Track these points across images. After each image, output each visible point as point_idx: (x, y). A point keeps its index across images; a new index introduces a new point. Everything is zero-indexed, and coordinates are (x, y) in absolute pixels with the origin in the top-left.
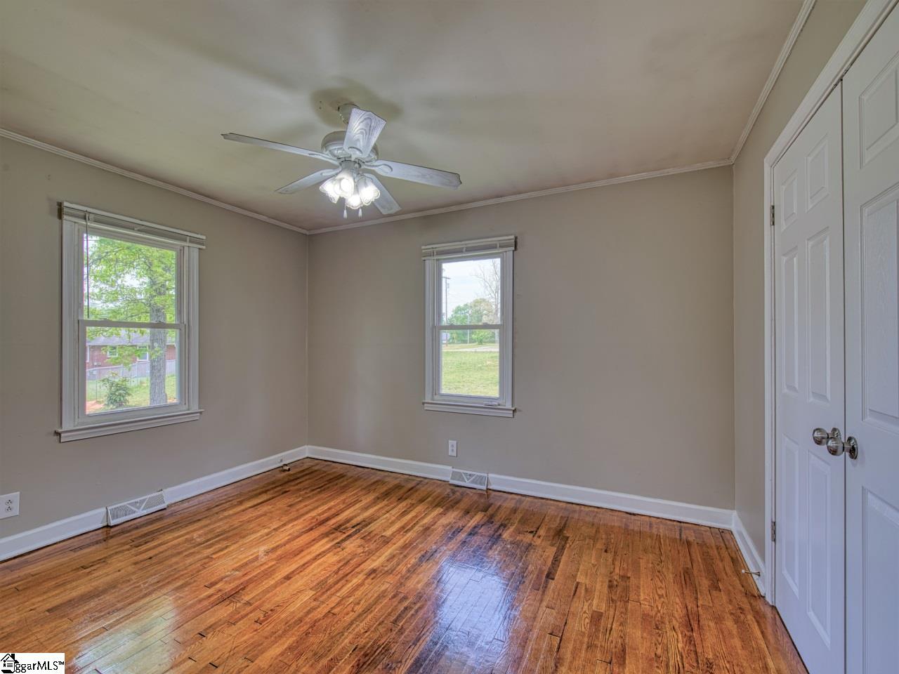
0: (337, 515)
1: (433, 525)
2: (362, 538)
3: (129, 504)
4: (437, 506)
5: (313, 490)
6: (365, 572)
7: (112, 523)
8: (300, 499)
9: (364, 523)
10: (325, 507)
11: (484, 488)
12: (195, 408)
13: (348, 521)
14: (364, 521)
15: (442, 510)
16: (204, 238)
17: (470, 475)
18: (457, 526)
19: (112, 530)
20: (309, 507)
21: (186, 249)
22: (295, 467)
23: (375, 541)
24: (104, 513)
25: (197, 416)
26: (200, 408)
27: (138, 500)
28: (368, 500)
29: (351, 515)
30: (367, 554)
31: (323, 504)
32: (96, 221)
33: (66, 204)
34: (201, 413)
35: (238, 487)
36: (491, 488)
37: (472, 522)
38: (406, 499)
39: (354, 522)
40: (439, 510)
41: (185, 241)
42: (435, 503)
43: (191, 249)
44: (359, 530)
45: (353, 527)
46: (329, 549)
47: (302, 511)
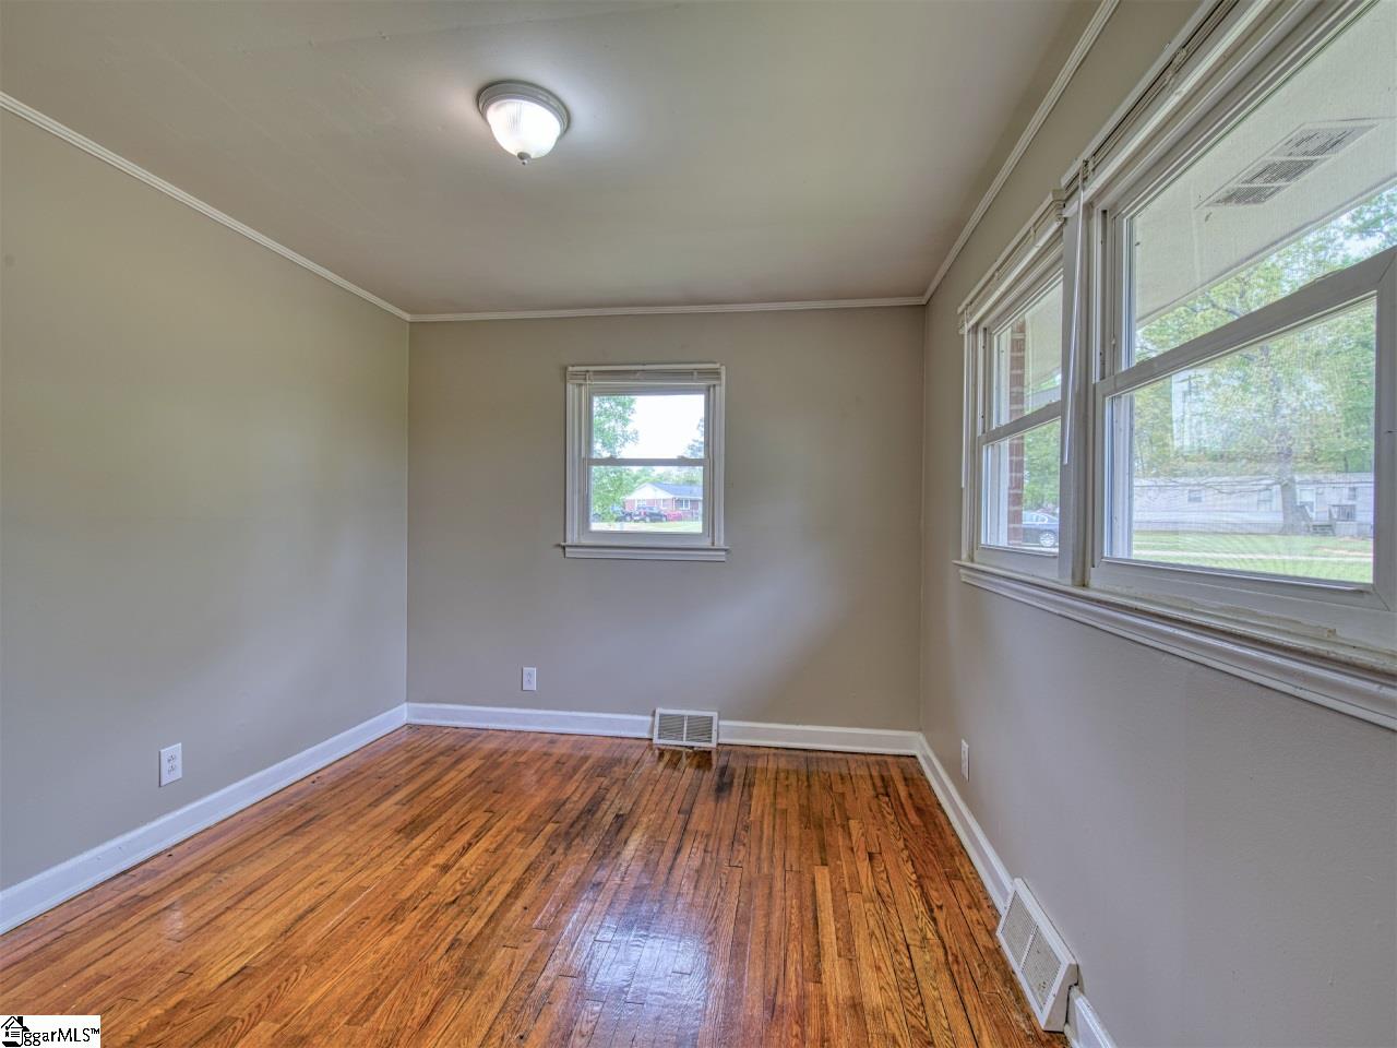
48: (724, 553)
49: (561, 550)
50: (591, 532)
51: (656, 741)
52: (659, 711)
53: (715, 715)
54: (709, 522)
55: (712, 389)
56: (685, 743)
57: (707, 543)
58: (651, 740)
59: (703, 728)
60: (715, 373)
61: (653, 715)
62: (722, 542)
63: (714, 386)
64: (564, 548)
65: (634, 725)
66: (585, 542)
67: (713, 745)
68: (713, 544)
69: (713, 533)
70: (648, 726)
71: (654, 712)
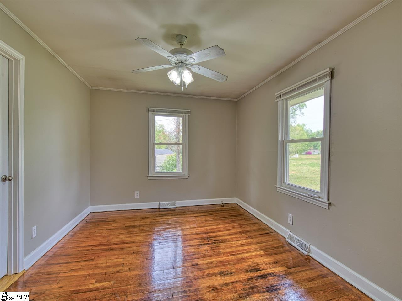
0: (216, 232)
1: (247, 259)
2: (211, 247)
3: (166, 203)
4: (263, 250)
5: (220, 218)
6: (193, 263)
7: (160, 207)
8: (213, 219)
9: (221, 241)
10: (216, 227)
11: (306, 253)
12: (187, 174)
13: (215, 237)
14: (221, 240)
15: (263, 253)
16: (189, 111)
17: (299, 240)
18: (260, 267)
19: (160, 210)
20: (211, 224)
21: (185, 116)
22: (226, 206)
23: (214, 252)
24: (158, 204)
25: (187, 177)
26: (188, 174)
27: (168, 202)
28: (236, 231)
29: (220, 235)
30: (204, 255)
31: (216, 225)
32: (157, 112)
33: (149, 108)
34: (189, 176)
35: (200, 207)
36: (311, 255)
37: (273, 269)
38: (252, 238)
39: (217, 238)
40: (262, 253)
41: (183, 113)
42: (264, 248)
43: (186, 116)
44: (215, 243)
45: (214, 241)
46: (196, 245)
47: (207, 225)
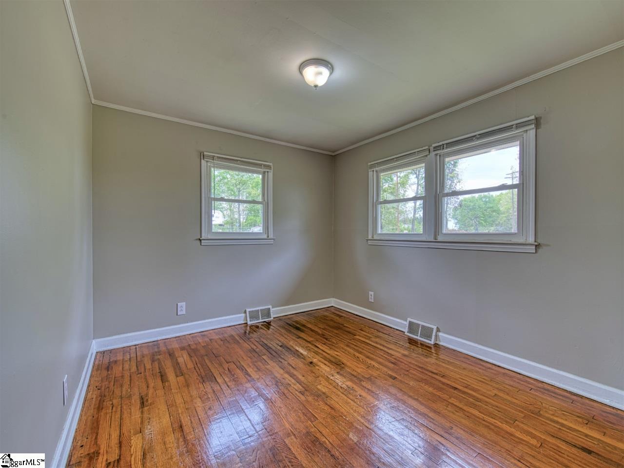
48: (272, 240)
49: (199, 242)
50: (213, 233)
51: (249, 323)
52: (248, 310)
53: (270, 307)
54: (266, 228)
55: (266, 173)
56: (261, 321)
57: (265, 237)
58: (246, 323)
59: (267, 313)
60: (269, 167)
61: (245, 312)
62: (272, 236)
63: (268, 172)
64: (200, 240)
65: (238, 319)
66: (210, 237)
67: (272, 319)
68: (268, 237)
69: (268, 231)
70: (243, 318)
71: (246, 311)
